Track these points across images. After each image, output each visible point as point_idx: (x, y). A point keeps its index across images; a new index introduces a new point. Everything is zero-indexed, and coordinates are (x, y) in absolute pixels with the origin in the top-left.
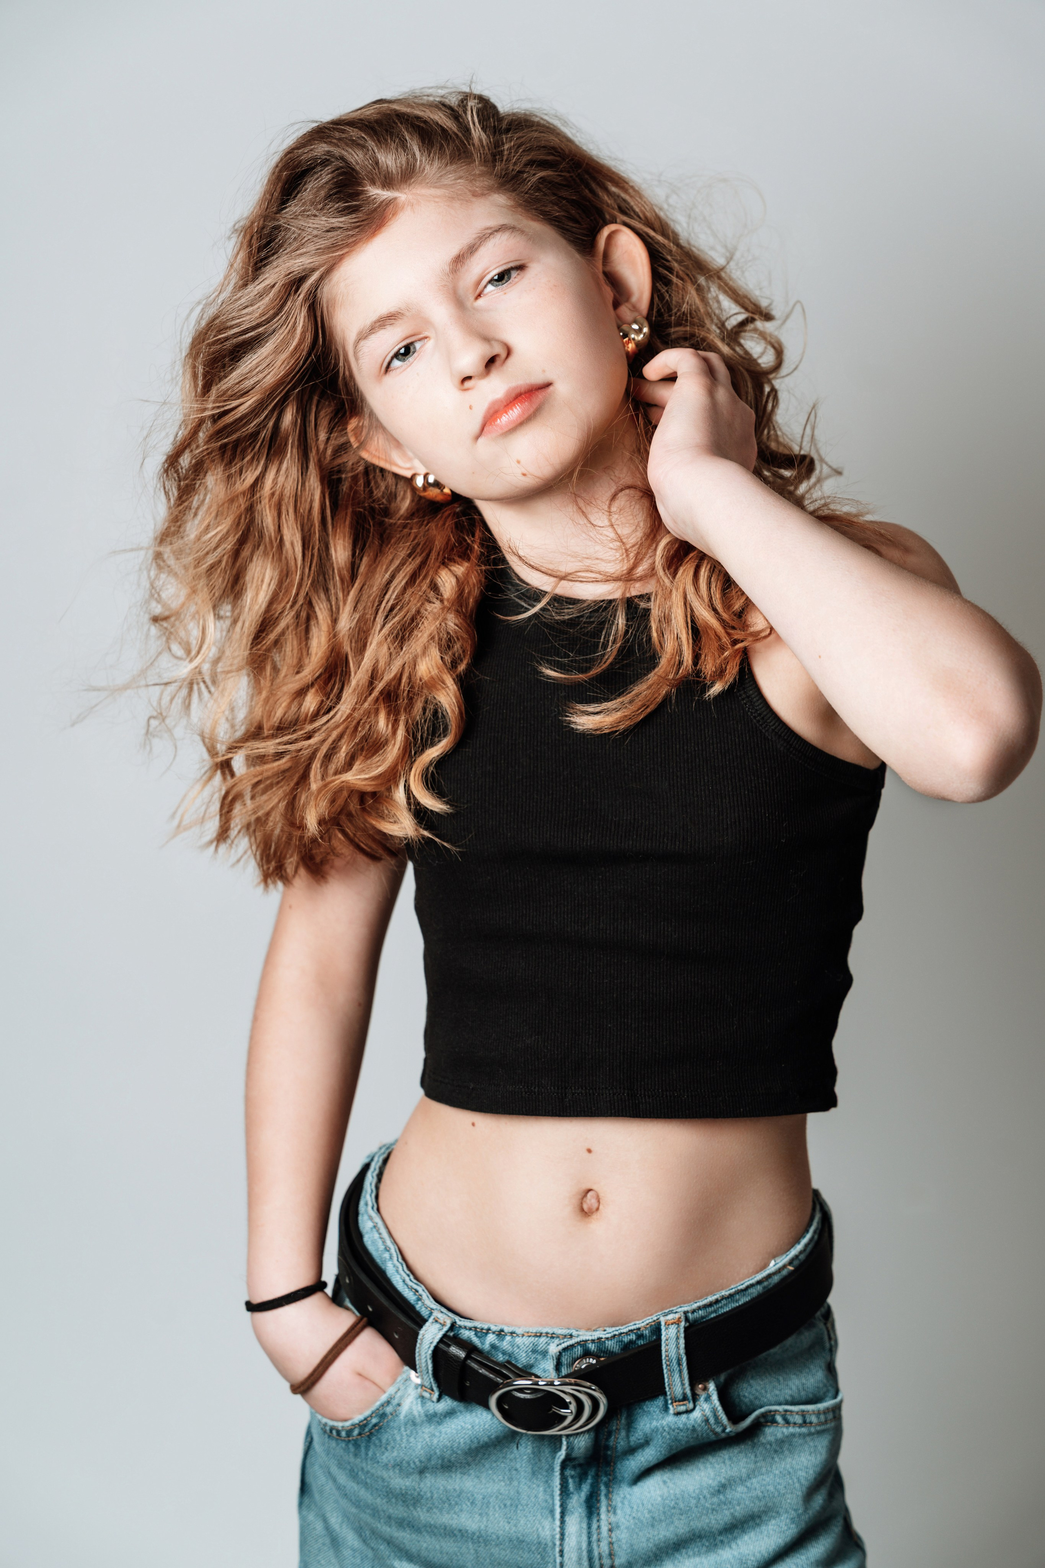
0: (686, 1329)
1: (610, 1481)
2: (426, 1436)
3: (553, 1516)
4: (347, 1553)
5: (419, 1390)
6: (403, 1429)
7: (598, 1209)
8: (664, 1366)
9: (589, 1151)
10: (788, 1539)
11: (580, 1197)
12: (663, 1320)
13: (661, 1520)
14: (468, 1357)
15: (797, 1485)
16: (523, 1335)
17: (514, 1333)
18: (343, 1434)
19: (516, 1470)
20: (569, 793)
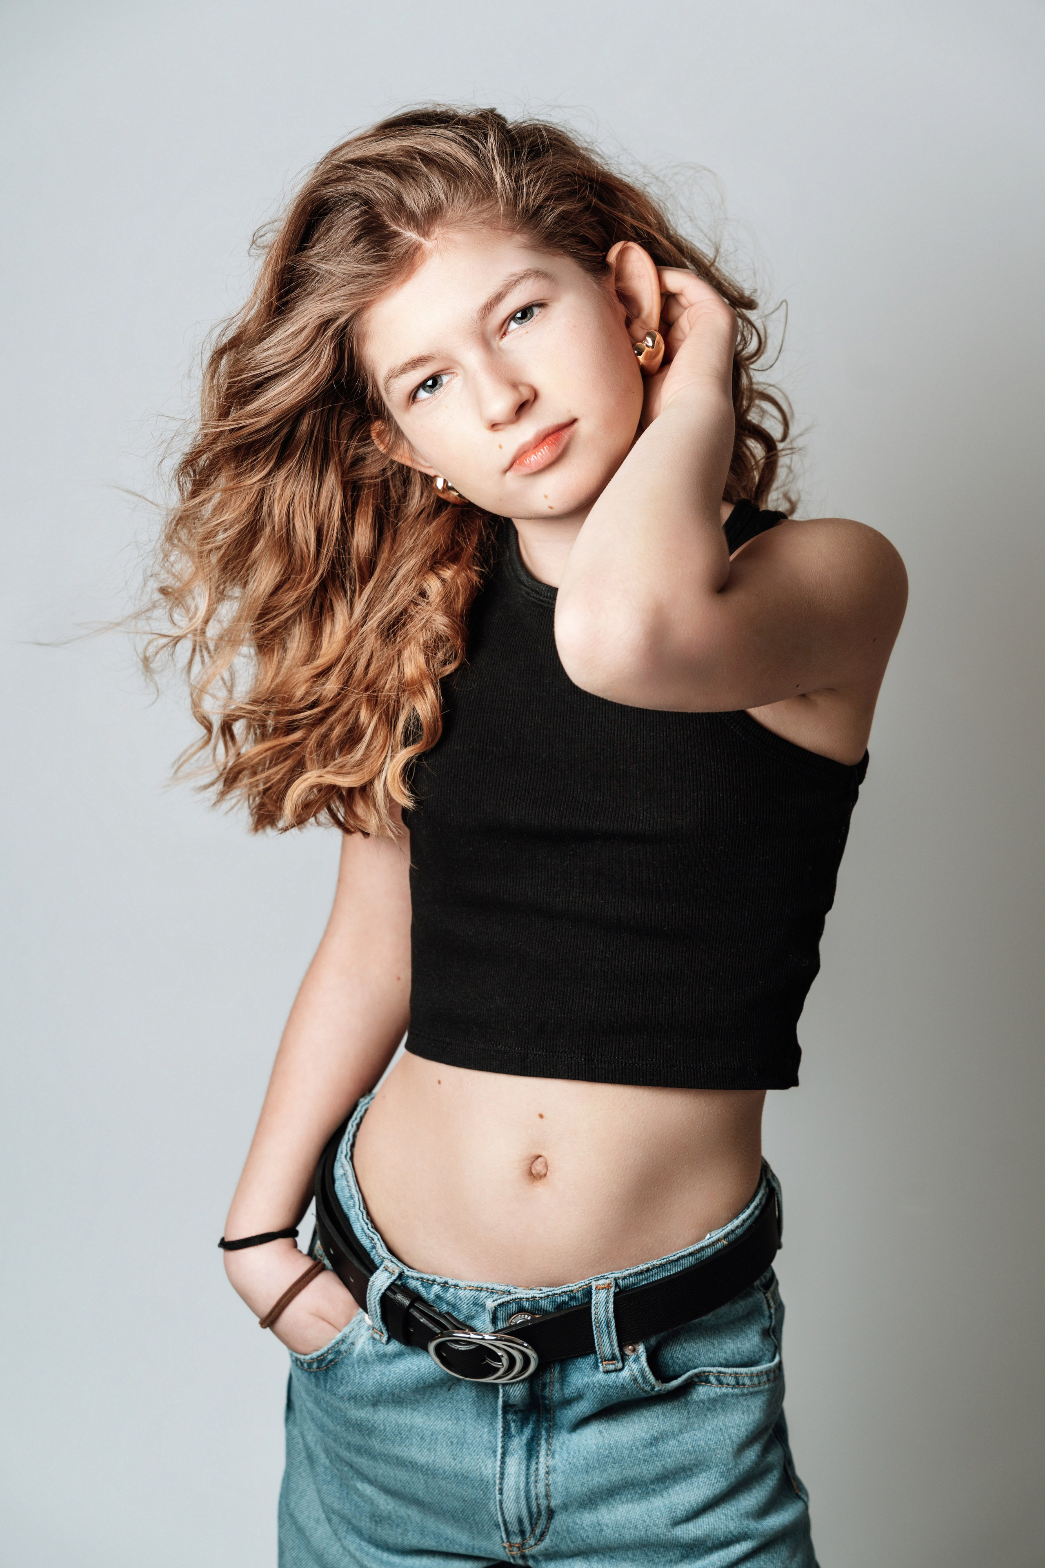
0: (616, 1294)
1: (550, 1426)
2: (377, 1374)
3: (495, 1456)
4: (320, 1470)
5: (371, 1331)
6: (356, 1366)
7: (545, 1175)
8: (594, 1328)
9: (541, 1116)
10: (718, 1491)
11: (529, 1162)
12: (594, 1284)
13: (595, 1468)
14: (411, 1305)
15: (728, 1441)
16: (465, 1289)
17: (457, 1286)
18: (305, 1365)
19: (462, 1410)
20: (546, 775)
